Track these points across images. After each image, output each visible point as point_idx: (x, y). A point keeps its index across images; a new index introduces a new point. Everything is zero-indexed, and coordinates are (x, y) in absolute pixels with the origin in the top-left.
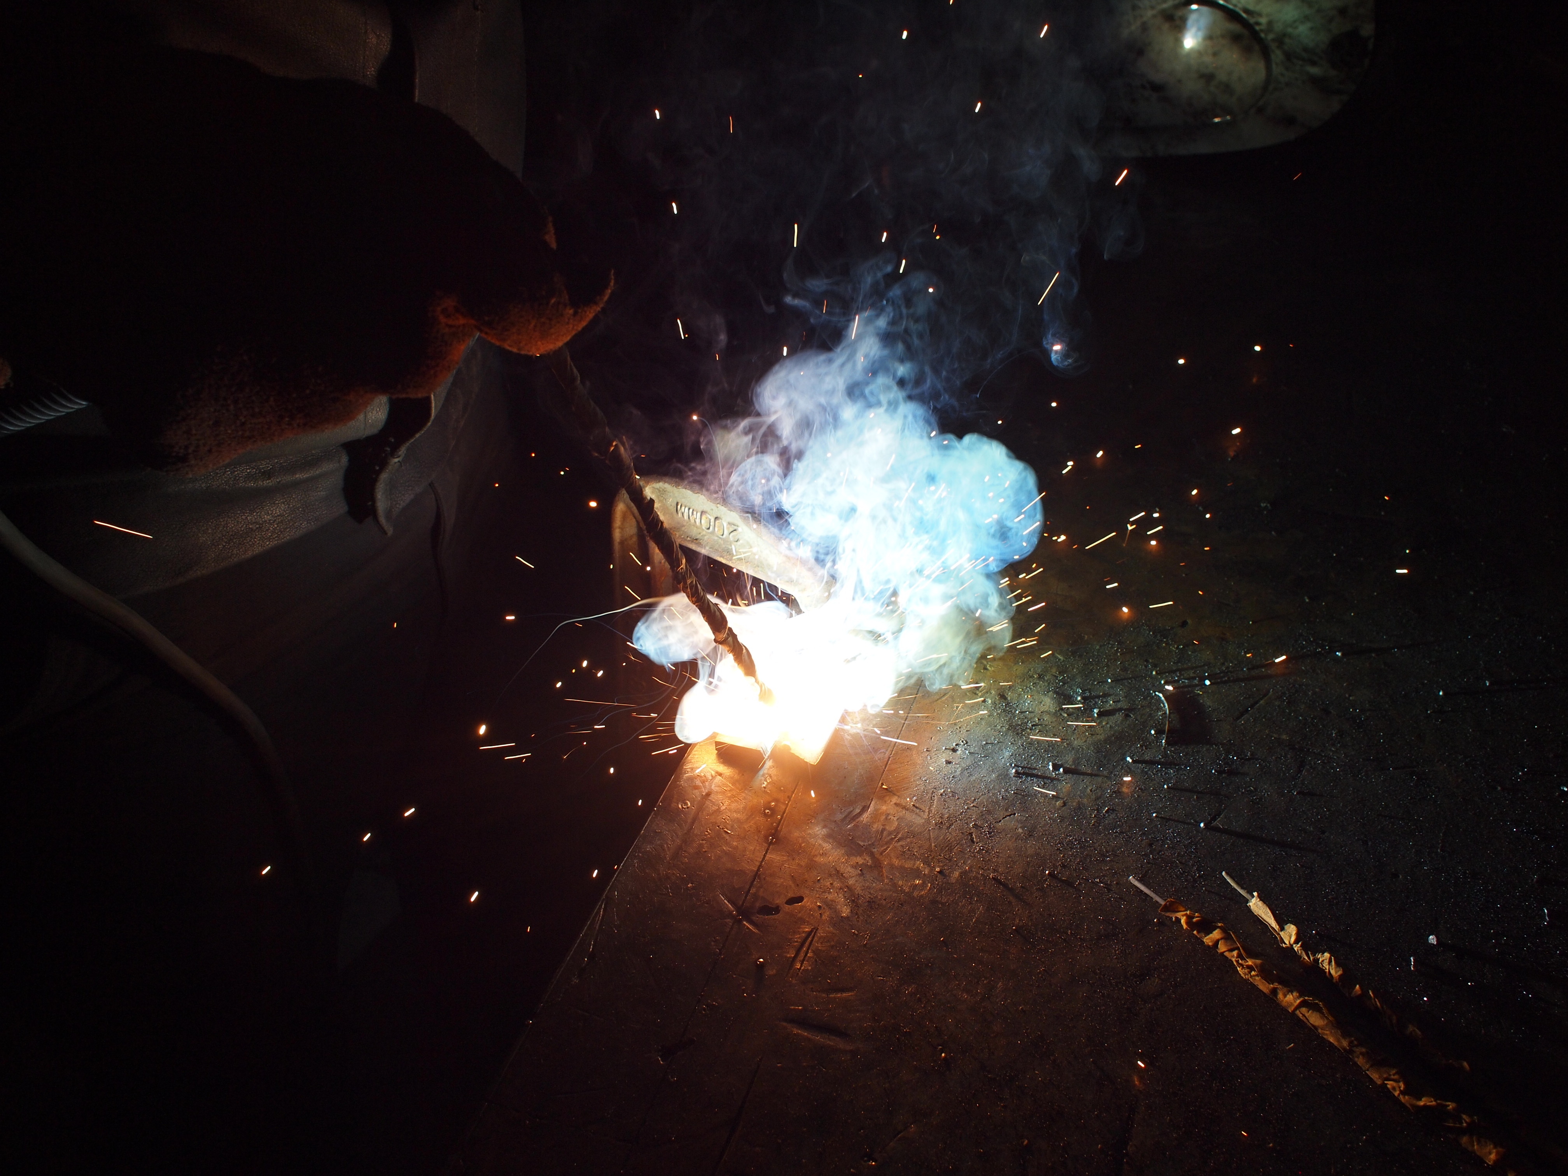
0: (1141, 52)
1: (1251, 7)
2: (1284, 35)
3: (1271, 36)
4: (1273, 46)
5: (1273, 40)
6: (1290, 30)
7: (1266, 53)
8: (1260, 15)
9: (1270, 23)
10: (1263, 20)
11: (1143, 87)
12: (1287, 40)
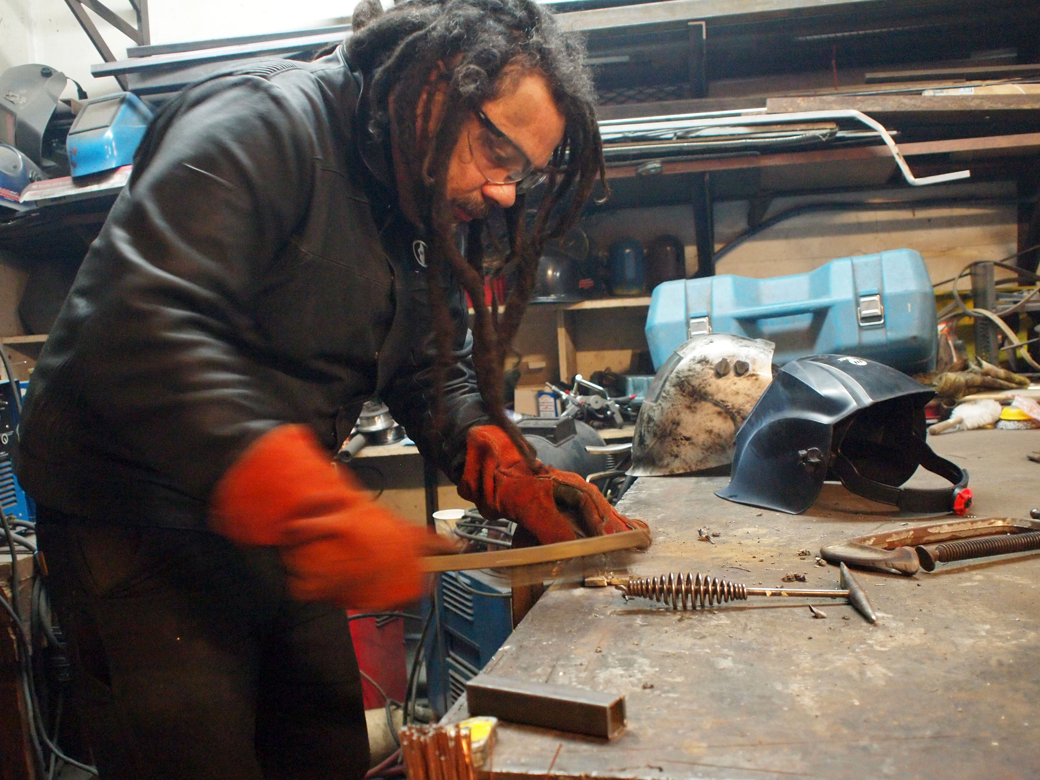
0: (678, 424)
1: (723, 399)
2: (740, 410)
3: (734, 411)
4: (736, 414)
5: (736, 412)
6: (742, 407)
7: (733, 419)
8: (728, 402)
9: (733, 405)
10: (730, 404)
11: (682, 439)
12: (741, 412)
